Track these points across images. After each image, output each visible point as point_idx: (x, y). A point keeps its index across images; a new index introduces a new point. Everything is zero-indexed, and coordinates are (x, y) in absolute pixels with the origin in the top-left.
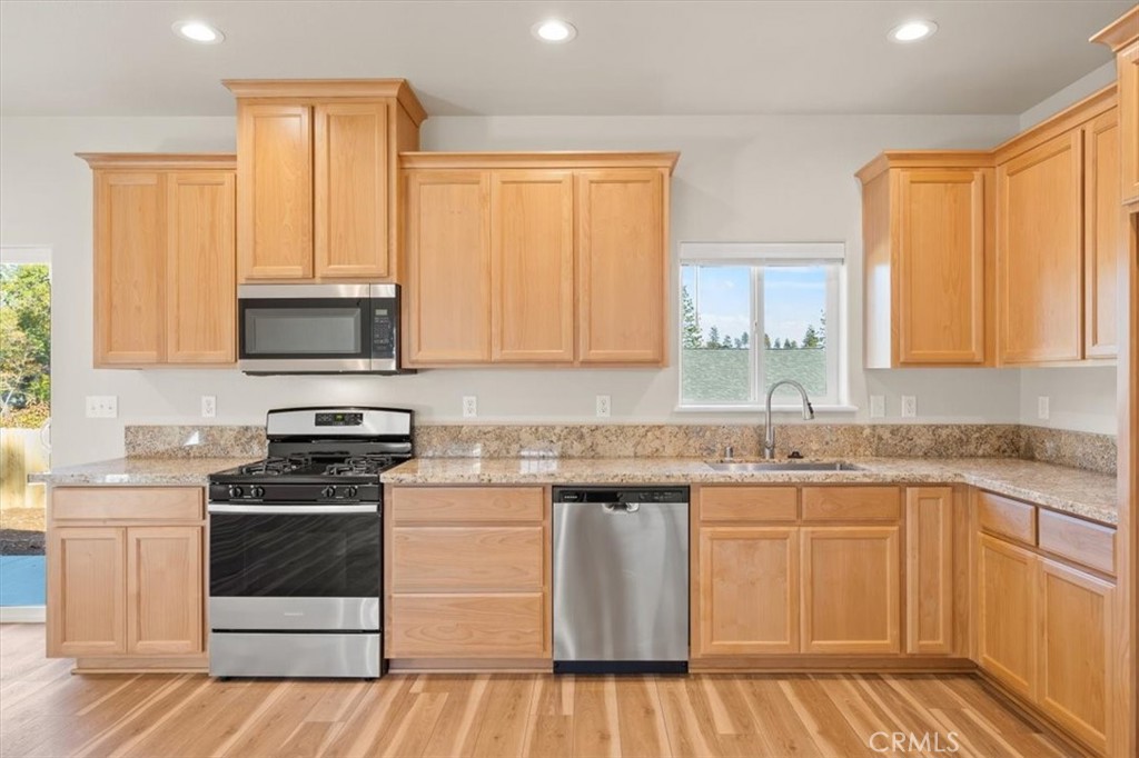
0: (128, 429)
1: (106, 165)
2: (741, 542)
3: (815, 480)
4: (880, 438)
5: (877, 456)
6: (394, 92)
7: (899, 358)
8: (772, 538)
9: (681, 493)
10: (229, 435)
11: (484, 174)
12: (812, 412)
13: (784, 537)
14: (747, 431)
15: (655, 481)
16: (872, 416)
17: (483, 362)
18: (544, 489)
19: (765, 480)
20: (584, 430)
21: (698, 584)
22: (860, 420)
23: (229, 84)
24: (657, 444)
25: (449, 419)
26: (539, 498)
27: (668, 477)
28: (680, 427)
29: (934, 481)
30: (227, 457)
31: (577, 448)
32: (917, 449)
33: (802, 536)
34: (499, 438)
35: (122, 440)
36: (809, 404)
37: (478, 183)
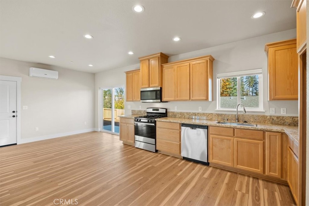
0: (132, 110)
1: (127, 73)
2: (219, 139)
3: (238, 127)
4: (273, 119)
5: (272, 124)
6: (160, 54)
7: (271, 98)
8: (227, 140)
9: (206, 127)
10: (143, 112)
11: (174, 66)
12: (245, 111)
13: (230, 140)
14: (233, 116)
15: (200, 124)
16: (271, 113)
17: (174, 100)
18: (180, 124)
19: (225, 126)
20: (196, 114)
21: (210, 146)
22: (266, 114)
23: (139, 58)
24: (211, 117)
25: (172, 111)
26: (179, 125)
27: (203, 123)
28: (217, 114)
29: (274, 131)
30: (142, 115)
32: (286, 123)
33: (235, 140)
34: (180, 114)
35: (131, 112)
36: (245, 110)
37: (173, 68)
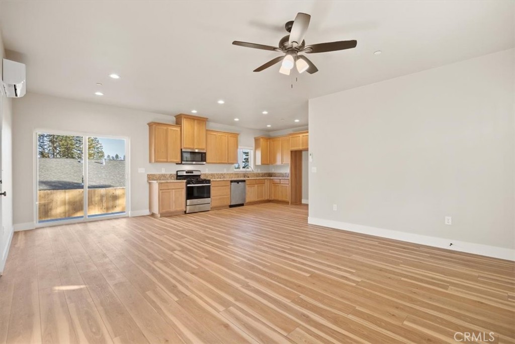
0: (148, 175)
9: (244, 181)
21: (246, 193)
22: (254, 172)
24: (232, 176)
25: (204, 173)
26: (229, 182)
31: (222, 177)
